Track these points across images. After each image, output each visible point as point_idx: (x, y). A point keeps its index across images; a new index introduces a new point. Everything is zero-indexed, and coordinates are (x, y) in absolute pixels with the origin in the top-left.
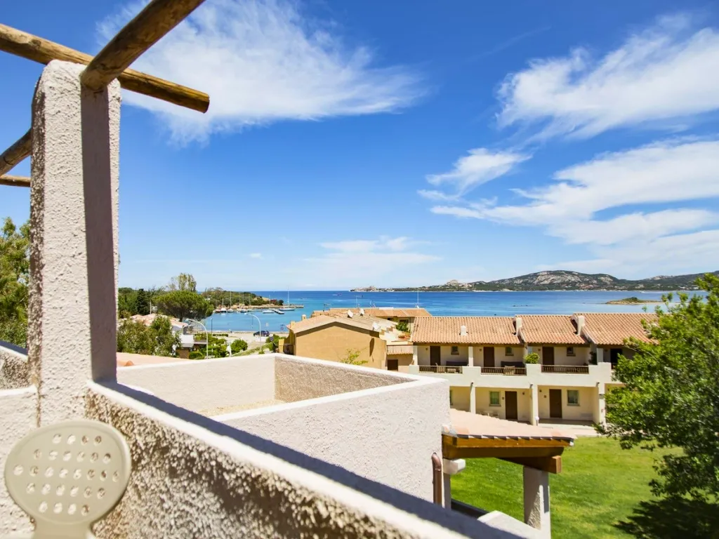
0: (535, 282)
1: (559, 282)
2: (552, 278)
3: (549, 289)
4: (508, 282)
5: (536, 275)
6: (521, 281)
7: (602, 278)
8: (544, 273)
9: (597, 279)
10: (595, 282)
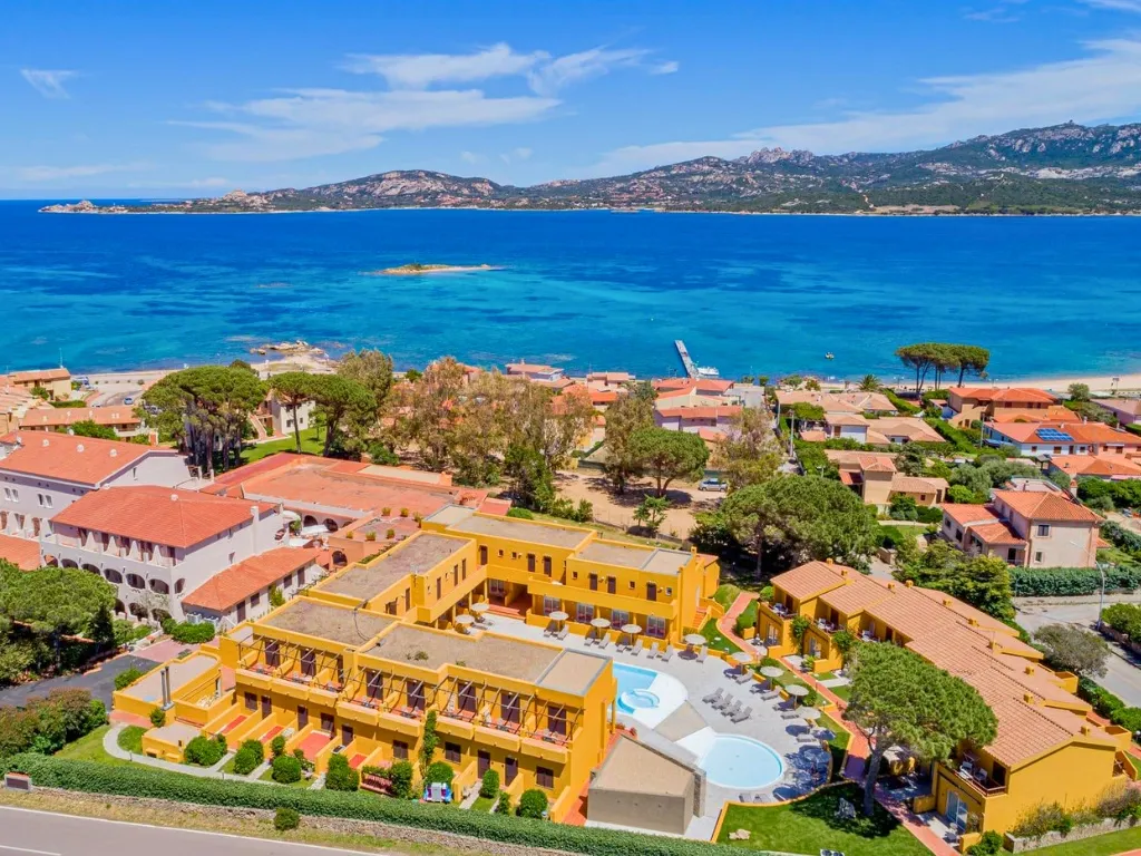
0: (378, 192)
1: (413, 191)
2: (403, 184)
3: (396, 205)
4: (335, 189)
5: (379, 178)
6: (357, 188)
7: (478, 185)
8: (392, 175)
9: (469, 187)
10: (466, 191)
